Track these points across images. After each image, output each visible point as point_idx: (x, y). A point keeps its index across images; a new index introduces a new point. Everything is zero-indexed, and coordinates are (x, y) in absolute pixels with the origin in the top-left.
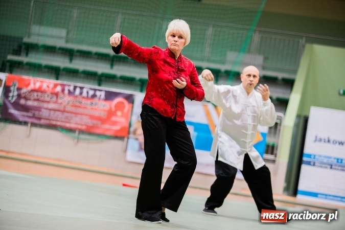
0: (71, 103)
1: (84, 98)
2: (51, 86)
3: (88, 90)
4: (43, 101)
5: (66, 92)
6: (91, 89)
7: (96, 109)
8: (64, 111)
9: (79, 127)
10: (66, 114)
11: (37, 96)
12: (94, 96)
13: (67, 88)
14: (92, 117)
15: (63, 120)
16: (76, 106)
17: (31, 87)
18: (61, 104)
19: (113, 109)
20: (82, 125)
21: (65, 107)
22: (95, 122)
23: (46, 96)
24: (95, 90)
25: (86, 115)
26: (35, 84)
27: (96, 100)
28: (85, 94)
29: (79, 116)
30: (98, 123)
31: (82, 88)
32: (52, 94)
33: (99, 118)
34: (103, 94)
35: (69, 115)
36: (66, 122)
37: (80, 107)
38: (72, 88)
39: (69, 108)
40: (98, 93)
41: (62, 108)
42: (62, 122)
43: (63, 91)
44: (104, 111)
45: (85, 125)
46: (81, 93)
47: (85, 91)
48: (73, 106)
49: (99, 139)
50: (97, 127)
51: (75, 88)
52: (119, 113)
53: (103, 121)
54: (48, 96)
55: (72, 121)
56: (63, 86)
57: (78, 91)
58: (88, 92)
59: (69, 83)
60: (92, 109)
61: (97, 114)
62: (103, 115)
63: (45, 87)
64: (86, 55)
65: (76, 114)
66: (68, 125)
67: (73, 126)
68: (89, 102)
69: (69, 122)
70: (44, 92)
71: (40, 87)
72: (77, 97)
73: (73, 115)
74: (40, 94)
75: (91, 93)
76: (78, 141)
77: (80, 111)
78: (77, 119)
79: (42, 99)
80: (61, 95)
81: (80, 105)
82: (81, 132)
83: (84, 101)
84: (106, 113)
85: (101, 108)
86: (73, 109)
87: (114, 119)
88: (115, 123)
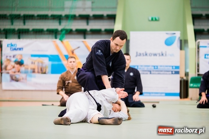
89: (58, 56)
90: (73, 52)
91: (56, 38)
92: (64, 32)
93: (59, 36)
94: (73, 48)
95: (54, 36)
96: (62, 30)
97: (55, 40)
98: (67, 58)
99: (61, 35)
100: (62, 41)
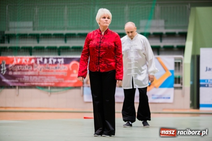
0: (42, 69)
1: (50, 64)
2: (28, 60)
3: (52, 59)
4: (24, 71)
5: (38, 62)
6: (54, 58)
7: (59, 71)
8: (39, 75)
9: (50, 84)
10: (40, 77)
11: (20, 68)
12: (57, 63)
13: (38, 60)
14: (57, 77)
15: (39, 81)
16: (46, 71)
17: (15, 62)
18: (36, 71)
19: (71, 69)
20: (52, 83)
21: (39, 73)
22: (60, 79)
23: (25, 67)
24: (57, 58)
25: (53, 76)
26: (17, 60)
27: (58, 65)
28: (50, 62)
29: (49, 77)
30: (62, 79)
31: (48, 59)
32: (29, 65)
33: (62, 77)
34: (62, 60)
35: (42, 77)
36: (41, 82)
37: (48, 71)
38: (41, 60)
39: (41, 73)
40: (59, 60)
41: (37, 74)
42: (39, 82)
43: (36, 62)
44: (65, 71)
45: (54, 82)
46: (48, 62)
47: (50, 60)
48: (44, 71)
49: (64, 90)
50: (62, 83)
51: (44, 59)
53: (65, 78)
54: (27, 67)
55: (45, 81)
56: (35, 59)
57: (46, 61)
58: (52, 61)
59: (39, 57)
60: (57, 71)
61: (60, 74)
62: (65, 74)
63: (23, 61)
64: (47, 36)
65: (47, 76)
66: (42, 84)
67: (46, 84)
68: (54, 67)
69: (43, 82)
70: (24, 65)
71: (21, 62)
72: (45, 64)
73: (45, 77)
74: (21, 66)
75: (55, 61)
76: (51, 93)
77: (49, 73)
78: (48, 79)
79: (23, 69)
80: (35, 65)
81: (48, 70)
82: (52, 87)
83: (51, 67)
84: (66, 73)
85: (63, 70)
86: (45, 73)
87: (72, 75)
88: (73, 78)
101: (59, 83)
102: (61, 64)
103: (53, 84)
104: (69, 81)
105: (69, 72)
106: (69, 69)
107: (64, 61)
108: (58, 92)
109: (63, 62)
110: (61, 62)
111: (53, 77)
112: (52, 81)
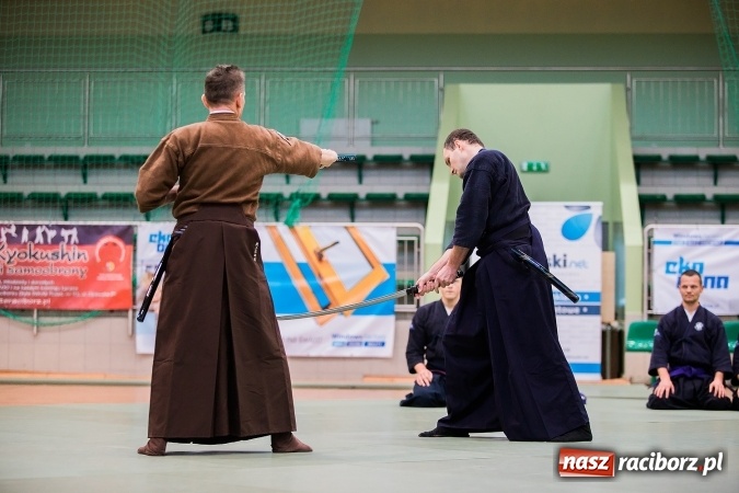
19: (98, 260)
24: (59, 227)
34: (74, 232)
40: (65, 233)
52: (110, 266)
53: (81, 284)
75: (52, 234)
89: (281, 265)
90: (320, 256)
91: (277, 220)
92: (297, 203)
93: (284, 215)
94: (322, 246)
95: (271, 212)
96: (293, 197)
97: (274, 224)
98: (305, 270)
99: (291, 211)
100: (291, 227)
101: (64, 299)
102: (69, 243)
103: (45, 302)
104: (92, 294)
105: (95, 268)
106: (93, 259)
107: (78, 236)
108: (61, 324)
109: (75, 238)
110: (70, 237)
111: (45, 282)
112: (45, 294)
